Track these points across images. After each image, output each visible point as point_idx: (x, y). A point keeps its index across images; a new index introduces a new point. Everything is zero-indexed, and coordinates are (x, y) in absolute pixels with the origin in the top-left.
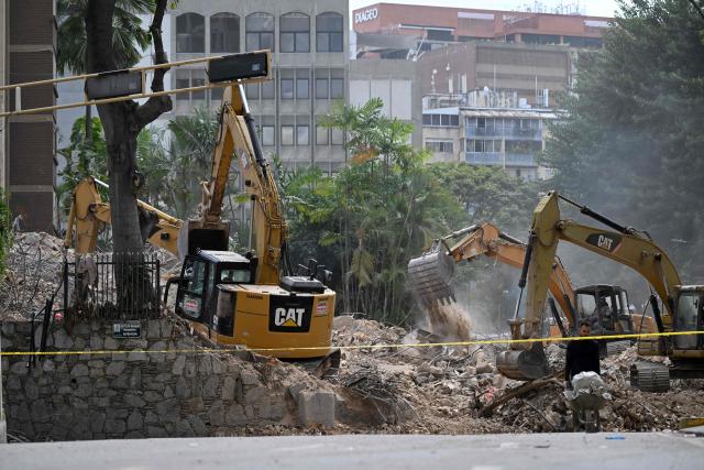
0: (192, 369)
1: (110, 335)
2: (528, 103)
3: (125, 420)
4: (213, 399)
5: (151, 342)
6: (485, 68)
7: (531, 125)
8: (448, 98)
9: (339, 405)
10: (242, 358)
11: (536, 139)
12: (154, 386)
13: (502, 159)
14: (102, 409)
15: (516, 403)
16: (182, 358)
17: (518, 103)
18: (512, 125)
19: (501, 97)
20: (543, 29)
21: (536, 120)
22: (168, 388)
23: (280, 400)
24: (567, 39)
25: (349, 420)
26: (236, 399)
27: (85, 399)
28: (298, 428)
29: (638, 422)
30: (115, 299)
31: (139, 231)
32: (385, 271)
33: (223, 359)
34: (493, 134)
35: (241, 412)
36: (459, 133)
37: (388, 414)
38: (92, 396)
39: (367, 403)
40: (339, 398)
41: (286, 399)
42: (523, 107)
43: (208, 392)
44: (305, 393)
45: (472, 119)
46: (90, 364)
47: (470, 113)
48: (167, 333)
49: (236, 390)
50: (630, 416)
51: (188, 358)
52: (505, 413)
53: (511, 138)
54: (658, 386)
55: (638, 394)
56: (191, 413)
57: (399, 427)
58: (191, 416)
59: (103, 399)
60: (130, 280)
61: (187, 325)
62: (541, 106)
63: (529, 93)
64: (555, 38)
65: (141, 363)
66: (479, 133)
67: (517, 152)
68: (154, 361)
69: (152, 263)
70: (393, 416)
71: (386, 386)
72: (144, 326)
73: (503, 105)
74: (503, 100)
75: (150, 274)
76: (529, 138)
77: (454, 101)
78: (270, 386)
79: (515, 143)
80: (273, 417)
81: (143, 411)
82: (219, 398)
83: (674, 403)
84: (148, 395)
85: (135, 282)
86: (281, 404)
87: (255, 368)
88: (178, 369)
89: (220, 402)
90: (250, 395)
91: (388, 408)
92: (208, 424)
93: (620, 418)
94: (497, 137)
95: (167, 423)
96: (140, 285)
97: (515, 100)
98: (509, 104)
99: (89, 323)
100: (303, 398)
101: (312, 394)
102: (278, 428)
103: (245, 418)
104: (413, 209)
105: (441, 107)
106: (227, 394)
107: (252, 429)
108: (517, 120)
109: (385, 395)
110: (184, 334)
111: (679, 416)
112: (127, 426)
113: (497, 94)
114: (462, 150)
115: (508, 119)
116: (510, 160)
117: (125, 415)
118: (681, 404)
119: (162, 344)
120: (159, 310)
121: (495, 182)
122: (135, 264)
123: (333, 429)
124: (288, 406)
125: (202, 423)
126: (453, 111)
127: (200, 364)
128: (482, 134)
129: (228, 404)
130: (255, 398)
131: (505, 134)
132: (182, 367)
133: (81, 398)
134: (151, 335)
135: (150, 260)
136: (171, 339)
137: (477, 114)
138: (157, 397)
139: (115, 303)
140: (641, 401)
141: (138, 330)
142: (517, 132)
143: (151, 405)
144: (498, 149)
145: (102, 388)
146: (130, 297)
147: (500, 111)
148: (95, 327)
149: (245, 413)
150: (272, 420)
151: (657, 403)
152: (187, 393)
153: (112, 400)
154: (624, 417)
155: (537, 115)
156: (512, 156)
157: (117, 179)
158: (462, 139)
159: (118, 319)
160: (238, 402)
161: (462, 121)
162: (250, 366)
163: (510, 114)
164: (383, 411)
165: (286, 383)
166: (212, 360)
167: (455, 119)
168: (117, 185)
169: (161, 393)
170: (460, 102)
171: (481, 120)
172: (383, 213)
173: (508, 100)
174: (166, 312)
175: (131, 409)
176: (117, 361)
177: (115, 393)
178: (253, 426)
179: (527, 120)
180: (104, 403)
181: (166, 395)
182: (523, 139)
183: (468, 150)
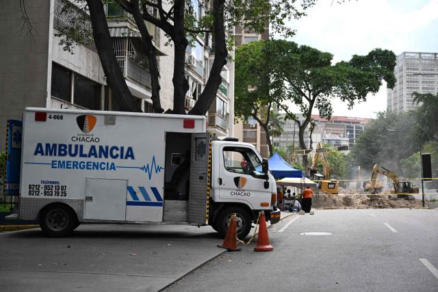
2: (338, 136)
6: (327, 128)
17: (336, 136)
20: (338, 120)
21: (340, 140)
24: (344, 122)
42: (338, 138)
44: (337, 200)
54: (395, 199)
62: (341, 137)
63: (338, 134)
64: (340, 122)
94: (332, 144)
106: (323, 200)
108: (336, 140)
109: (350, 200)
113: (332, 134)
130: (328, 201)
131: (334, 143)
140: (393, 202)
142: (336, 143)
147: (333, 138)
162: (327, 195)
165: (333, 198)
173: (334, 136)
179: (338, 140)
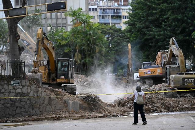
0: (36, 94)
1: (10, 85)
2: (117, 4)
3: (15, 110)
4: (42, 104)
5: (23, 86)
7: (118, 11)
8: (93, 3)
9: (81, 105)
10: (50, 91)
11: (120, 15)
12: (24, 100)
13: (110, 21)
14: (8, 107)
15: (132, 102)
16: (32, 91)
17: (114, 4)
18: (113, 11)
19: (109, 2)
21: (120, 9)
22: (28, 100)
23: (62, 103)
25: (83, 109)
26: (49, 104)
27: (3, 104)
28: (68, 112)
29: (169, 107)
30: (12, 73)
31: (18, 53)
32: (85, 59)
33: (45, 91)
34: (107, 14)
35: (51, 108)
36: (97, 13)
37: (95, 107)
38: (5, 103)
39: (89, 104)
40: (80, 103)
41: (64, 103)
43: (40, 102)
44: (70, 101)
45: (101, 9)
46: (4, 94)
47: (100, 7)
48: (28, 84)
49: (49, 101)
50: (166, 106)
51: (34, 91)
52: (128, 105)
53: (112, 15)
54: (174, 96)
55: (168, 99)
56: (35, 108)
57: (98, 111)
58: (35, 109)
59: (8, 104)
60: (16, 68)
61: (34, 81)
62: (121, 5)
63: (117, 1)
65: (20, 93)
66: (103, 13)
67: (114, 19)
68: (24, 92)
69: (23, 63)
70: (96, 108)
71: (94, 99)
72: (21, 82)
73: (110, 5)
74: (110, 3)
75: (22, 66)
76: (118, 15)
77: (95, 4)
78: (59, 99)
79: (113, 16)
80: (60, 109)
81: (21, 108)
82: (44, 103)
83: (179, 101)
84: (22, 103)
85: (18, 68)
86: (62, 105)
87: (55, 94)
88: (31, 95)
89: (44, 104)
90: (53, 102)
91: (95, 105)
92: (41, 111)
93: (163, 106)
94: (108, 15)
95: (28, 111)
96: (19, 69)
97: (113, 3)
98: (112, 5)
99: (4, 81)
100: (69, 103)
101: (72, 102)
102: (62, 112)
103: (52, 109)
104: (93, 40)
105: (92, 6)
106: (46, 102)
107: (54, 113)
108: (114, 9)
109: (94, 101)
110: (33, 84)
111: (181, 105)
112: (16, 112)
113: (108, 2)
114: (98, 18)
115: (111, 9)
116: (112, 21)
117: (15, 109)
118: (181, 102)
119: (26, 87)
120: (25, 77)
121: (112, 30)
122: (18, 63)
123: (79, 112)
124: (65, 105)
125: (39, 111)
126: (95, 7)
127: (38, 93)
128: (104, 14)
129: (46, 105)
130: (55, 103)
131: (111, 13)
132: (32, 94)
133: (2, 104)
134: (23, 84)
135: (22, 61)
136: (29, 86)
137: (103, 8)
138: (25, 103)
139: (12, 75)
140: (169, 101)
141: (19, 83)
142: (114, 13)
143: (23, 106)
144: (109, 18)
145: (8, 101)
146: (16, 73)
147: (109, 7)
148: (6, 82)
149: (52, 108)
150: (60, 110)
151: (174, 102)
152: (34, 102)
153: (11, 105)
154: (165, 106)
155: (120, 8)
156: (113, 20)
157: (11, 37)
158: (98, 15)
159: (13, 80)
160: (50, 105)
161: (98, 10)
162: (53, 93)
163: (112, 8)
164: (93, 106)
165: (64, 98)
166: (41, 92)
167: (96, 9)
168: (11, 39)
169: (26, 102)
170: (97, 4)
171: (104, 10)
172: (84, 42)
173: (111, 4)
174: (27, 77)
175: (17, 107)
176: (13, 93)
177: (12, 102)
178: (54, 112)
179: (117, 9)
180: (9, 105)
181: (28, 103)
182: (116, 15)
183: (100, 18)
